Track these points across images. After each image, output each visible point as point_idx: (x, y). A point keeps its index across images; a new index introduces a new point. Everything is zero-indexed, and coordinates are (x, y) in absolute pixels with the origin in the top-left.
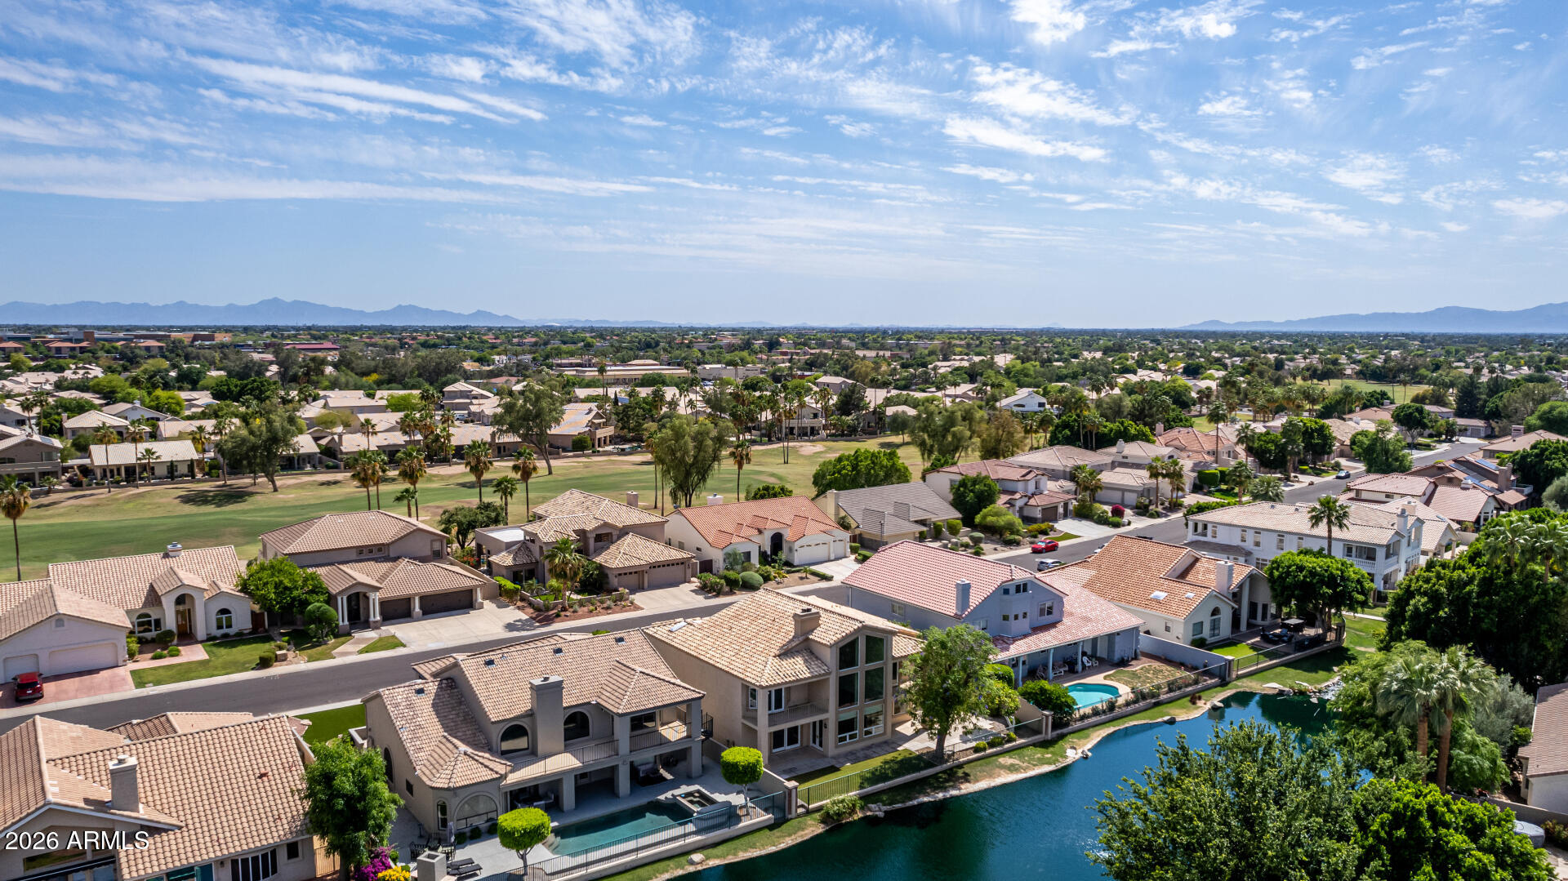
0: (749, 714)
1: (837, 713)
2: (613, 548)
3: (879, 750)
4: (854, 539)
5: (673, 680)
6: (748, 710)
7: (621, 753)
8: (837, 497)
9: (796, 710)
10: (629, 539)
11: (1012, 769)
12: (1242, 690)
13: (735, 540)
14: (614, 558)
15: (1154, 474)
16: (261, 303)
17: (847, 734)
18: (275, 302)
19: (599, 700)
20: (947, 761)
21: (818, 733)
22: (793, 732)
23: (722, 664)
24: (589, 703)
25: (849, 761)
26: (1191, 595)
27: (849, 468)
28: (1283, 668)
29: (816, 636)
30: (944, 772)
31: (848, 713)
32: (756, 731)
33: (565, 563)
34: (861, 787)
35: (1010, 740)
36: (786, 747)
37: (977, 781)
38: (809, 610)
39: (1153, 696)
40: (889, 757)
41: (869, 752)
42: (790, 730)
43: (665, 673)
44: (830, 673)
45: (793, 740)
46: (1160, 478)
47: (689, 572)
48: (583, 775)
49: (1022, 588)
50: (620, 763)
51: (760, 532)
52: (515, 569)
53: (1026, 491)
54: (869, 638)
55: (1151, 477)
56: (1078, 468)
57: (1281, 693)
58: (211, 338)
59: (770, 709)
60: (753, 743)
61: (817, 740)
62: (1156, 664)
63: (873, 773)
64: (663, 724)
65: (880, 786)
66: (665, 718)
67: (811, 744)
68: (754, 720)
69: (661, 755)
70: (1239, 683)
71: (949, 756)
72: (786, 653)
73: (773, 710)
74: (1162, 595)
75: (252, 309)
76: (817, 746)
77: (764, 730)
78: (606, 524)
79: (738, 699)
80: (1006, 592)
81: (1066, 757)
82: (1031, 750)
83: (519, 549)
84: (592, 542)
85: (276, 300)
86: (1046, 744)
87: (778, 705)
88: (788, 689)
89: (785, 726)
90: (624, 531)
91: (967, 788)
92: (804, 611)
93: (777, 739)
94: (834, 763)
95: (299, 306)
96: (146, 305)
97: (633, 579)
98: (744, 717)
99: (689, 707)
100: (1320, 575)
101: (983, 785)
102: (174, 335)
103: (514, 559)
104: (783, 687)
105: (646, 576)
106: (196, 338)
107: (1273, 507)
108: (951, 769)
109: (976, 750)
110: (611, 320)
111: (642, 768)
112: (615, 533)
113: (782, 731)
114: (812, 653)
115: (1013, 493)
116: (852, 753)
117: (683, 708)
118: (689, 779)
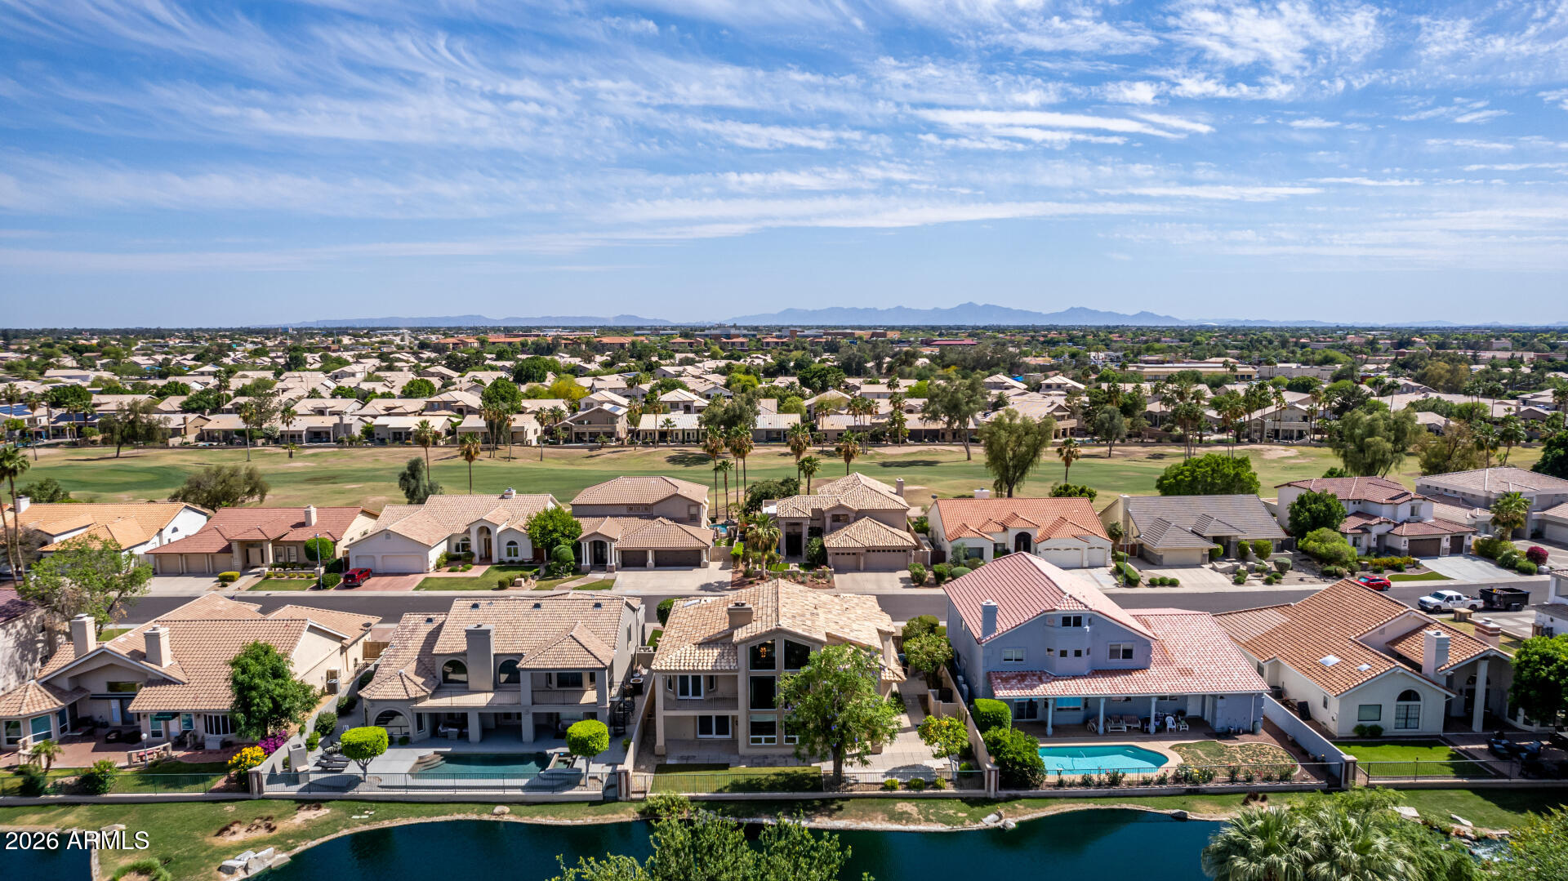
1: (748, 713)
2: (843, 530)
4: (1129, 548)
8: (1126, 504)
10: (861, 522)
14: (838, 539)
17: (763, 737)
18: (970, 306)
19: (528, 654)
20: (839, 790)
26: (1365, 667)
31: (757, 715)
34: (718, 791)
35: (937, 786)
36: (715, 736)
39: (1193, 780)
40: (790, 770)
44: (743, 671)
47: (912, 560)
49: (1072, 621)
50: (523, 712)
51: (1005, 529)
53: (1394, 515)
54: (788, 643)
58: (884, 335)
62: (1270, 745)
65: (736, 795)
71: (847, 785)
72: (709, 643)
74: (1333, 661)
75: (951, 312)
78: (840, 506)
80: (1050, 622)
84: (828, 522)
85: (970, 304)
90: (860, 514)
95: (989, 309)
96: (875, 309)
97: (850, 560)
102: (858, 333)
104: (702, 674)
105: (862, 558)
106: (873, 335)
109: (885, 786)
110: (1272, 320)
112: (852, 515)
114: (736, 648)
115: (1373, 518)
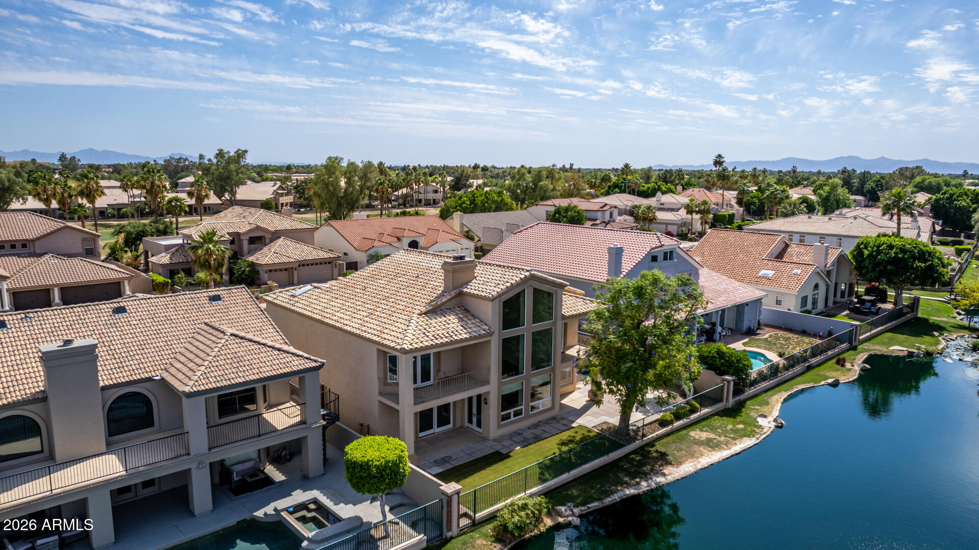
0: (388, 389)
1: (500, 385)
2: (266, 249)
3: (547, 428)
4: (476, 249)
5: (285, 348)
6: (386, 384)
7: (193, 451)
8: (461, 219)
9: (447, 383)
10: (280, 241)
11: (712, 445)
12: (872, 353)
13: (376, 244)
14: (265, 257)
15: (690, 211)
16: (80, 151)
17: (512, 411)
19: (166, 375)
20: (634, 439)
21: (475, 411)
22: (444, 409)
23: (352, 326)
24: (150, 379)
25: (518, 444)
26: (799, 271)
27: (468, 202)
28: (890, 334)
29: (472, 288)
30: (635, 452)
31: (511, 385)
32: (397, 411)
33: (209, 252)
34: (543, 480)
35: (693, 410)
36: (436, 430)
37: (679, 463)
38: (462, 258)
39: (805, 360)
40: (565, 436)
41: (538, 431)
42: (440, 408)
43: (273, 337)
44: (490, 334)
45: (443, 421)
46: (694, 215)
47: (336, 271)
48: (126, 489)
49: (669, 255)
50: (193, 466)
51: (399, 239)
52: (172, 268)
53: (603, 218)
54: (536, 291)
55: (687, 213)
56: (636, 207)
57: (911, 354)
59: (415, 382)
60: (394, 431)
61: (475, 419)
62: (780, 333)
63: (551, 459)
64: (270, 407)
65: (565, 477)
66: (273, 396)
67: (467, 424)
68: (395, 397)
69: (268, 449)
70: (866, 346)
71: (636, 432)
72: (435, 310)
73: (420, 384)
74: (770, 273)
76: (474, 426)
77: (408, 409)
78: (258, 228)
79: (373, 369)
80: (655, 259)
81: (760, 427)
82: (717, 421)
83: (177, 251)
84: (245, 244)
85: (91, 149)
86: (733, 412)
87: (426, 376)
88: (438, 354)
89: (434, 404)
90: (276, 235)
91: (673, 473)
92: (456, 258)
93: (424, 420)
94: (498, 447)
95: (105, 153)
97: (284, 276)
98: (381, 394)
99: (302, 380)
100: (910, 252)
101: (687, 468)
103: (171, 259)
104: (432, 351)
105: (295, 273)
107: (810, 218)
108: (642, 448)
109: (662, 423)
111: (240, 468)
112: (268, 236)
113: (431, 410)
114: (467, 310)
115: (596, 220)
116: (518, 433)
117: (295, 381)
118: (306, 482)
